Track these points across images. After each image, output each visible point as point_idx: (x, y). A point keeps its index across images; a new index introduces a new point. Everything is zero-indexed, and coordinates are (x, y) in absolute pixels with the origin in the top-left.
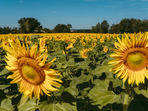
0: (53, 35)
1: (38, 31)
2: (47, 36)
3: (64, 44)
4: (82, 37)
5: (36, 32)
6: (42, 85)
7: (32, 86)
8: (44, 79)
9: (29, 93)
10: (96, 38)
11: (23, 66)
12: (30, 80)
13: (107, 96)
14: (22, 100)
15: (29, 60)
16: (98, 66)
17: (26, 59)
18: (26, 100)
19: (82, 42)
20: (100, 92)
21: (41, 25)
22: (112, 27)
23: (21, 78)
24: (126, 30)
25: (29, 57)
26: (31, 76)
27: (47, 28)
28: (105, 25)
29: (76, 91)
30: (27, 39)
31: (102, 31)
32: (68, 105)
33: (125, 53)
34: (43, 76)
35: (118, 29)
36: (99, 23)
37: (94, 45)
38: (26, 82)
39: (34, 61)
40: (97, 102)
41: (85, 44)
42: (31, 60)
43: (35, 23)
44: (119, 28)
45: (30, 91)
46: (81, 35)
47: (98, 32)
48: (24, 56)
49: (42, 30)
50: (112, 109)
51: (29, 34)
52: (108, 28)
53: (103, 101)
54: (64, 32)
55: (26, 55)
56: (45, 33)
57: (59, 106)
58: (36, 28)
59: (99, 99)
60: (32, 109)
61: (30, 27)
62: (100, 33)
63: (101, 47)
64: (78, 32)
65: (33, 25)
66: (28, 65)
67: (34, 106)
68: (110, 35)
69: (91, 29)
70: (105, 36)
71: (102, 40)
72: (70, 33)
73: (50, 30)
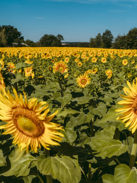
0: (39, 50)
1: (18, 44)
2: (31, 51)
3: (59, 76)
4: (77, 55)
5: (15, 45)
6: (40, 138)
7: (29, 139)
8: (43, 132)
9: (26, 146)
10: (96, 56)
11: (18, 117)
12: (27, 132)
13: (113, 145)
14: (17, 154)
15: (26, 111)
16: (100, 104)
17: (23, 111)
18: (21, 154)
19: (77, 62)
20: (104, 141)
21: (22, 36)
22: (117, 40)
23: (16, 129)
24: (135, 45)
25: (27, 108)
26: (28, 129)
27: (29, 41)
28: (108, 36)
29: (73, 134)
30: (4, 56)
31: (104, 45)
32: (68, 159)
33: (135, 99)
34: (43, 129)
35: (126, 43)
36: (99, 34)
37: (95, 71)
38: (21, 134)
39: (33, 113)
40: (100, 154)
41: (81, 64)
42: (29, 111)
43: (13, 32)
44: (126, 41)
45: (26, 144)
46: (76, 50)
47: (98, 45)
48: (21, 107)
49: (24, 42)
50: (118, 159)
51: (6, 48)
52: (111, 40)
53: (108, 153)
54: (53, 46)
55: (24, 106)
56: (27, 46)
57: (58, 160)
58: (15, 40)
59: (104, 149)
60: (27, 161)
61: (7, 38)
62: (100, 48)
63: (104, 75)
64: (72, 46)
65: (11, 36)
66: (26, 117)
67: (28, 157)
68: (114, 52)
69: (89, 42)
70: (108, 53)
71: (104, 60)
72: (61, 48)
73: (34, 43)
